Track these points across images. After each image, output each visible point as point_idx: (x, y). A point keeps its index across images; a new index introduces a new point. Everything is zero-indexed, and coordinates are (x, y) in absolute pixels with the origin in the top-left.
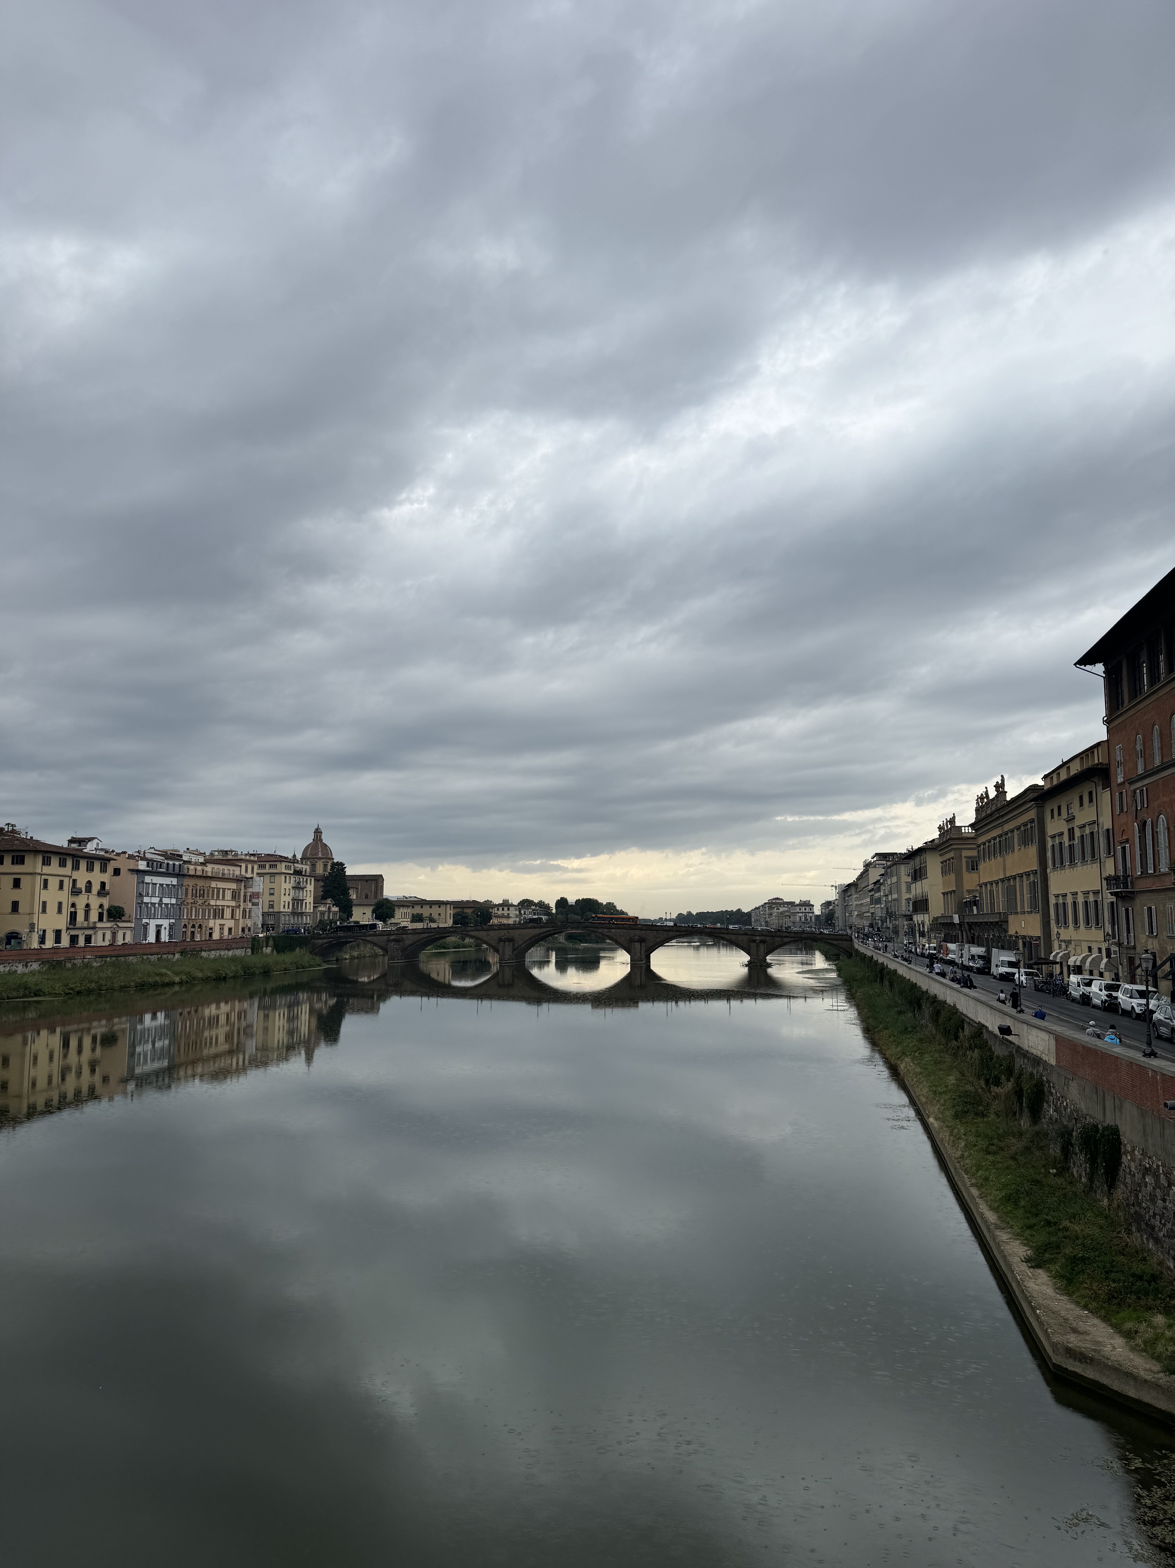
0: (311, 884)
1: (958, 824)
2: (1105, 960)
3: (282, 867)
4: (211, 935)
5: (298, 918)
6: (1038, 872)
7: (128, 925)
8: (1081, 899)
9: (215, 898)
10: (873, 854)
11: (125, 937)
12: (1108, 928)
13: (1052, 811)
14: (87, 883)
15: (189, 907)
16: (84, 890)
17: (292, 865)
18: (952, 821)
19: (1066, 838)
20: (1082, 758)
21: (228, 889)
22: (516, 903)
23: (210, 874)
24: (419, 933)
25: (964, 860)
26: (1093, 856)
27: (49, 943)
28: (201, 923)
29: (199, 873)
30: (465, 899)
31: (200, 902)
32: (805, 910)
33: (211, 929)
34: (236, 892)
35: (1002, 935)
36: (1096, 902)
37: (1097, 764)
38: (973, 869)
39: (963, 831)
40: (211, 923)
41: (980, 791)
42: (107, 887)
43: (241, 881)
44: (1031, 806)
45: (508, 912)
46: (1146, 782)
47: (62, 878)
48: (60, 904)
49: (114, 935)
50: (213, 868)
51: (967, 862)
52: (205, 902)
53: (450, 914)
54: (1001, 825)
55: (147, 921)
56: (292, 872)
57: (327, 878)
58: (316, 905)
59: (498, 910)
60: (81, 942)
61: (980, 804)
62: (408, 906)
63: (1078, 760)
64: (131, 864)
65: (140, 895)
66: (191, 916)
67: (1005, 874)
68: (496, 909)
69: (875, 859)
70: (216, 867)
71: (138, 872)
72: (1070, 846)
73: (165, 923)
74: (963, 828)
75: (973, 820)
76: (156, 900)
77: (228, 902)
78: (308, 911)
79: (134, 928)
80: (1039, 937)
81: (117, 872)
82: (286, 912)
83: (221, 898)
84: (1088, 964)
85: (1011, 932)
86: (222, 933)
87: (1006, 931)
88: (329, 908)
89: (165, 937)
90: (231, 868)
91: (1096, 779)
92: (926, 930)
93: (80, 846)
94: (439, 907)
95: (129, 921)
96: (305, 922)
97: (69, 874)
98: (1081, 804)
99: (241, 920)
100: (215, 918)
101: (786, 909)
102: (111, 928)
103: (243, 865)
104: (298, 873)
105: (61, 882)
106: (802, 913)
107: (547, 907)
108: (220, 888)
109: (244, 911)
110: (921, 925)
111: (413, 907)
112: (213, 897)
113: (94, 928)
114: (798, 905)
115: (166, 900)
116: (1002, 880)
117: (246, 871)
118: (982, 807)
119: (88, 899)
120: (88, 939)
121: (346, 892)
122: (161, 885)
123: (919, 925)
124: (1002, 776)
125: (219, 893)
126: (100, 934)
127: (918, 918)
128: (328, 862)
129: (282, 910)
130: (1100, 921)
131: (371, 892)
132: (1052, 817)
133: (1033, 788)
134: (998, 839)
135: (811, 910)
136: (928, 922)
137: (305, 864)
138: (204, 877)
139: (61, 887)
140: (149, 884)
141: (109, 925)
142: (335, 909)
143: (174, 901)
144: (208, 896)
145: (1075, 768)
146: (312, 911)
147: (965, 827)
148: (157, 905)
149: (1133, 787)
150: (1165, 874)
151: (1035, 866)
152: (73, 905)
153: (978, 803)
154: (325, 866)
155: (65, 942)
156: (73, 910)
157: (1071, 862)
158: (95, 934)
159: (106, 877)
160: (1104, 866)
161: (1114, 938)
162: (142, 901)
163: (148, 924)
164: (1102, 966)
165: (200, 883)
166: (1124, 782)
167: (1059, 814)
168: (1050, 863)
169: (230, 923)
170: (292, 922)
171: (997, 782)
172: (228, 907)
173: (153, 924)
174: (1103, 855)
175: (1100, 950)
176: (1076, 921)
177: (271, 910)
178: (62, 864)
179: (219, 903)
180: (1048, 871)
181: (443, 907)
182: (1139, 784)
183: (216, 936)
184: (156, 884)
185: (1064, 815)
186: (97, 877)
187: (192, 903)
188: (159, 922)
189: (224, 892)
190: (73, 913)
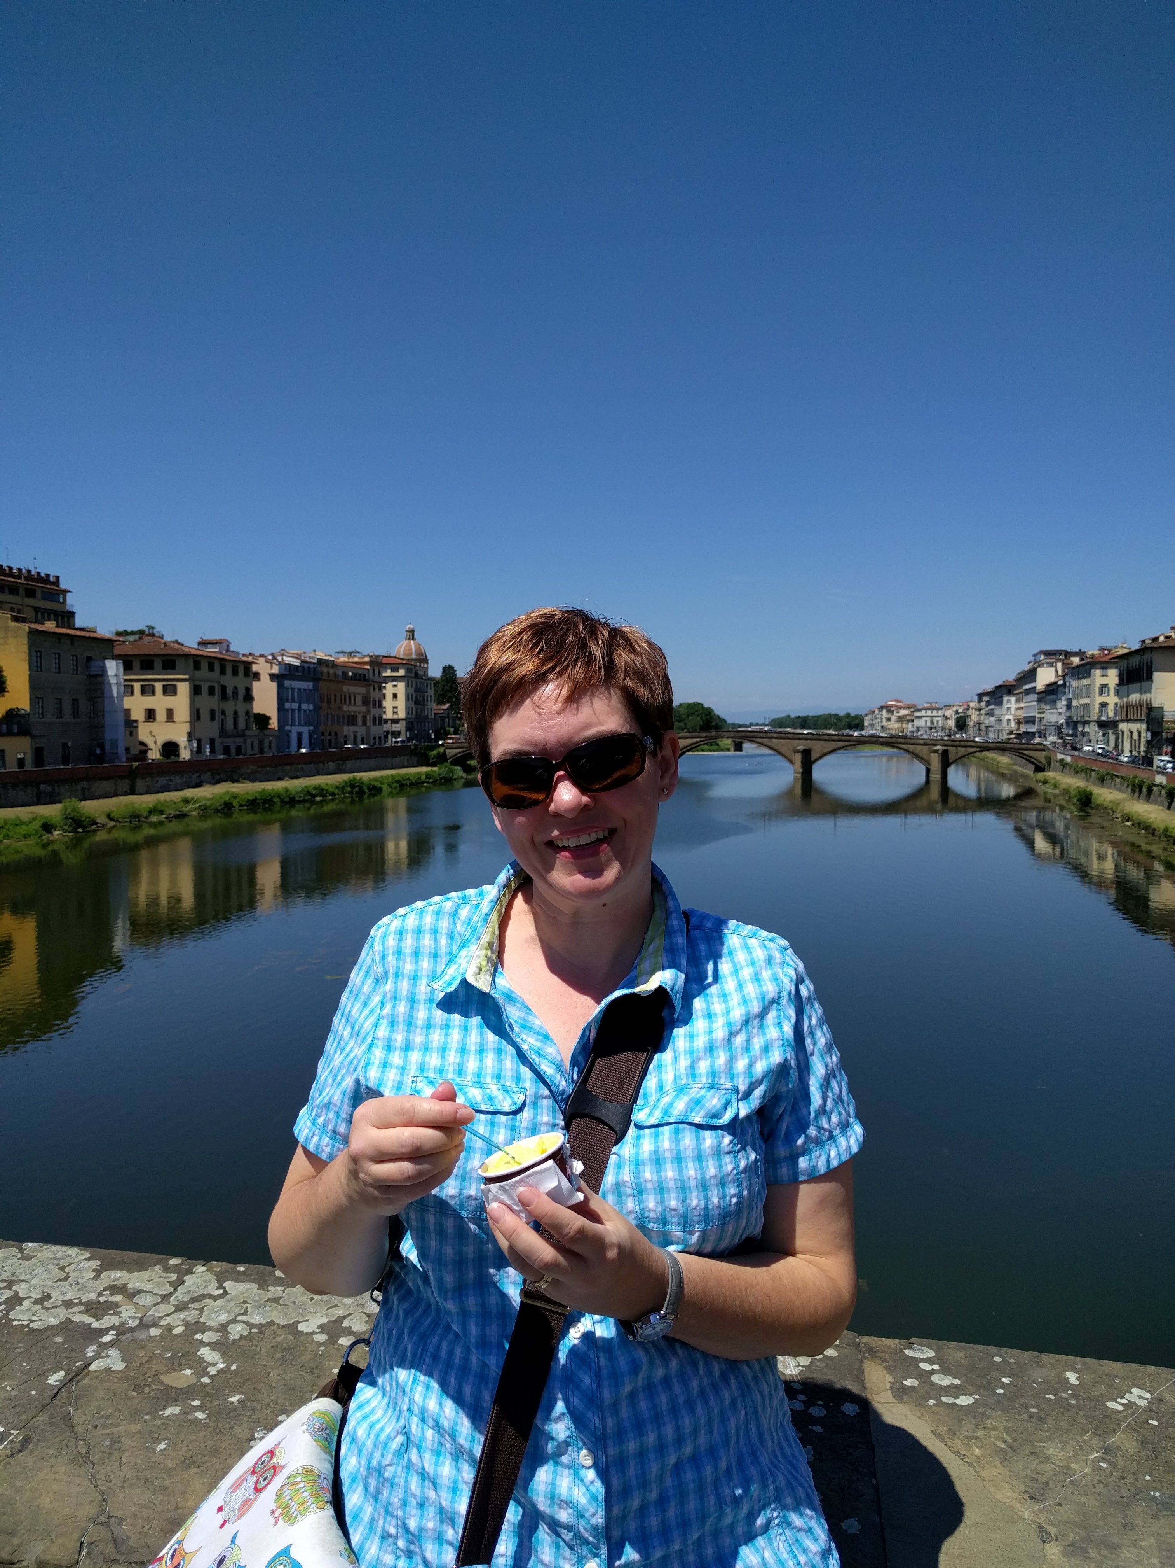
0: (431, 689)
7: (273, 733)
9: (348, 704)
11: (271, 746)
14: (234, 688)
15: (326, 713)
16: (231, 695)
17: (413, 668)
23: (341, 679)
27: (205, 754)
28: (338, 731)
29: (331, 677)
31: (335, 708)
33: (346, 736)
34: (365, 697)
40: (346, 731)
42: (252, 693)
43: (370, 685)
47: (211, 684)
48: (212, 712)
49: (261, 743)
50: (343, 672)
52: (339, 708)
55: (289, 728)
56: (413, 675)
58: (436, 711)
60: (233, 750)
64: (270, 668)
65: (281, 701)
66: (328, 723)
70: (346, 670)
71: (277, 676)
73: (305, 730)
76: (295, 706)
77: (358, 707)
78: (430, 717)
79: (278, 736)
81: (257, 677)
82: (410, 719)
83: (353, 703)
86: (355, 743)
89: (304, 745)
90: (360, 671)
95: (274, 729)
96: (427, 729)
97: (218, 679)
99: (372, 727)
100: (348, 724)
102: (258, 736)
103: (371, 669)
104: (418, 676)
108: (352, 694)
109: (374, 718)
112: (345, 702)
113: (243, 735)
115: (304, 707)
117: (374, 675)
119: (236, 706)
122: (299, 690)
125: (349, 699)
126: (248, 742)
129: (406, 717)
138: (337, 681)
139: (211, 693)
140: (288, 688)
141: (256, 733)
143: (311, 707)
144: (341, 702)
146: (433, 717)
148: (297, 712)
152: (223, 713)
155: (219, 752)
156: (223, 717)
158: (245, 742)
159: (249, 682)
162: (284, 707)
163: (290, 732)
165: (333, 687)
169: (362, 731)
172: (360, 713)
173: (295, 731)
177: (396, 717)
178: (210, 668)
179: (352, 708)
183: (350, 744)
184: (295, 689)
186: (241, 682)
187: (327, 710)
188: (300, 728)
189: (355, 697)
190: (223, 720)
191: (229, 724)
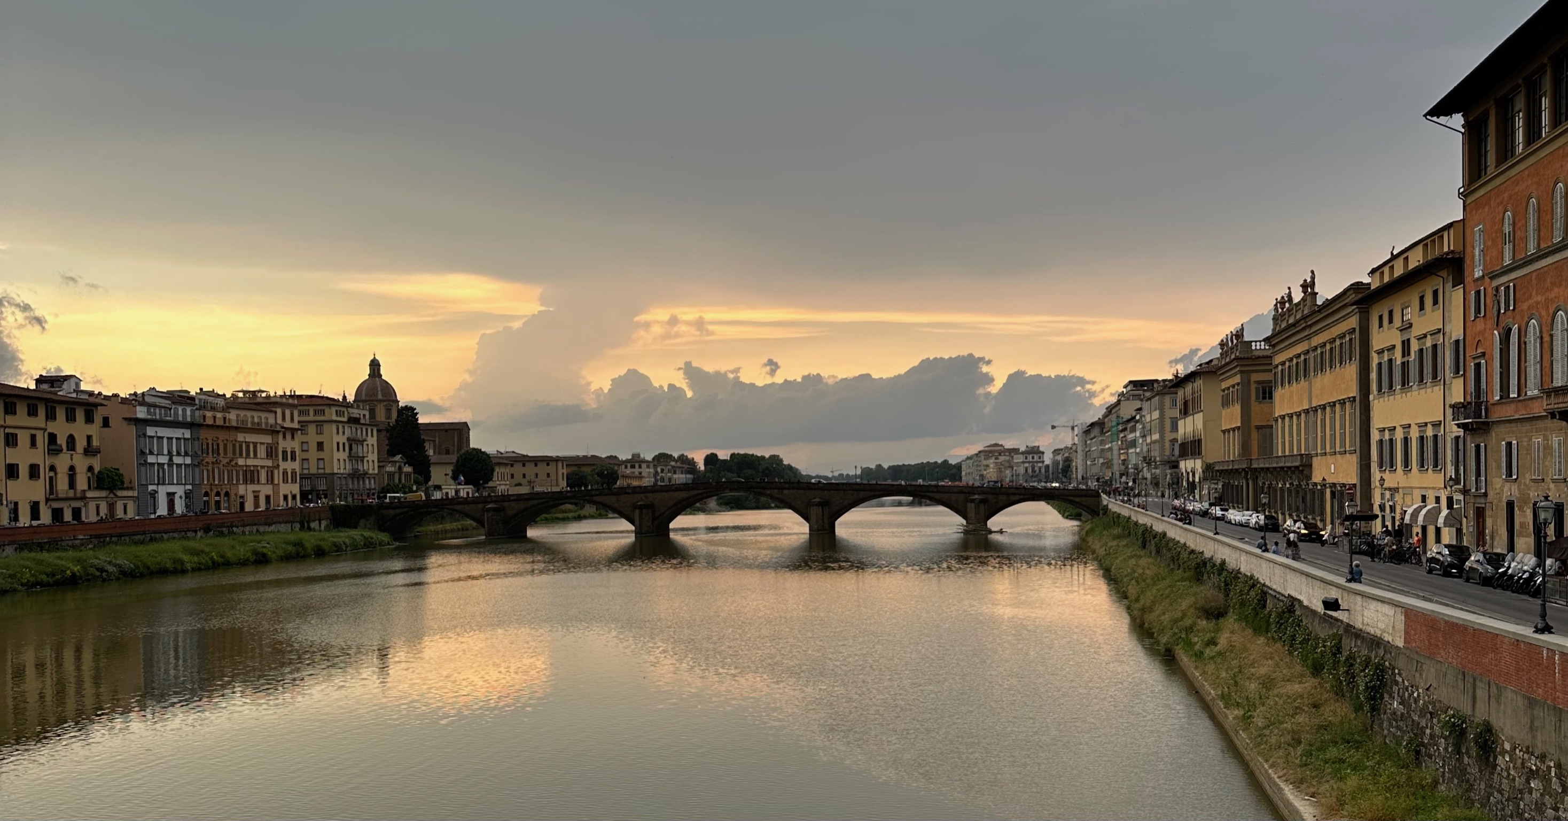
0: (372, 436)
1: (1247, 338)
2: (1445, 512)
3: (331, 414)
4: (242, 505)
5: (358, 483)
6: (1358, 399)
7: (130, 493)
8: (1414, 434)
9: (244, 455)
10: (1126, 382)
11: (127, 510)
12: (1451, 471)
13: (1381, 317)
14: (68, 437)
15: (210, 468)
16: (64, 447)
17: (345, 410)
18: (1239, 335)
19: (1398, 354)
20: (1426, 245)
21: (261, 443)
22: (649, 457)
23: (234, 424)
24: (525, 500)
25: (1253, 386)
26: (1435, 376)
27: (24, 520)
28: (228, 490)
29: (220, 422)
30: (581, 453)
31: (225, 461)
32: (1033, 458)
33: (242, 497)
34: (271, 448)
35: (1303, 483)
36: (1436, 437)
37: (1447, 253)
38: (1264, 398)
39: (1253, 348)
40: (242, 490)
41: (1282, 293)
42: (95, 443)
43: (278, 432)
44: (1352, 312)
45: (640, 470)
46: (1513, 275)
47: (33, 432)
48: (34, 467)
49: (112, 507)
50: (238, 416)
51: (1257, 389)
52: (231, 461)
53: (563, 474)
54: (1308, 337)
55: (154, 487)
56: (345, 419)
57: (393, 428)
58: (381, 464)
59: (626, 467)
60: (68, 516)
61: (1280, 310)
62: (506, 464)
63: (1420, 247)
64: (126, 412)
65: (142, 453)
66: (214, 481)
67: (1310, 402)
68: (623, 466)
69: (1129, 388)
70: (242, 413)
71: (136, 421)
72: (1403, 363)
74: (1253, 344)
75: (1269, 333)
76: (164, 460)
77: (260, 461)
78: (371, 472)
79: (137, 497)
80: (1355, 485)
81: (106, 422)
82: (342, 474)
83: (252, 455)
84: (1421, 518)
85: (1317, 478)
86: (257, 505)
87: (1309, 477)
88: (400, 468)
89: (179, 508)
90: (263, 415)
91: (1444, 274)
92: (1197, 480)
93: (52, 386)
94: (548, 465)
95: (132, 489)
96: (368, 487)
97: (43, 425)
98: (1422, 308)
100: (245, 482)
101: (1007, 458)
102: (106, 497)
103: (279, 411)
104: (354, 421)
105: (33, 438)
106: (1029, 462)
107: (692, 463)
108: (249, 442)
109: (285, 472)
110: (1191, 474)
111: (512, 465)
112: (241, 454)
113: (83, 498)
114: (1023, 453)
115: (177, 460)
116: (1307, 412)
117: (284, 419)
118: (1282, 315)
119: (72, 459)
120: (76, 513)
121: (420, 446)
122: (170, 439)
123: (1188, 474)
124: (1312, 272)
125: (249, 449)
126: (92, 506)
127: (1186, 465)
128: (392, 406)
129: (336, 471)
130: (1440, 462)
131: (454, 445)
132: (1381, 326)
133: (1357, 287)
134: (1302, 357)
135: (1040, 458)
136: (1200, 470)
137: (363, 409)
138: (227, 427)
139: (33, 444)
140: (153, 437)
141: (104, 494)
142: (408, 469)
143: (188, 461)
144: (234, 453)
145: (1416, 259)
146: (376, 472)
147: (1256, 342)
148: (166, 467)
149: (1495, 283)
150: (1533, 398)
151: (1353, 391)
152: (52, 468)
153: (1276, 309)
154: (389, 410)
155: (46, 517)
156: (52, 474)
157: (1403, 385)
158: (85, 505)
159: (94, 429)
160: (1450, 389)
161: (1458, 483)
162: (145, 461)
163: (156, 492)
164: (1441, 521)
165: (223, 435)
166: (1483, 276)
167: (1391, 321)
168: (1374, 387)
169: (266, 490)
170: (351, 486)
171: (1305, 281)
172: (263, 467)
173: (162, 491)
174: (1449, 374)
175: (1438, 500)
176: (1406, 463)
177: (321, 471)
178: (32, 412)
179: (250, 462)
180: (1371, 397)
181: (553, 465)
182: (1504, 279)
183: (249, 507)
184: (162, 438)
185: (1397, 322)
186: (80, 430)
187: (213, 463)
188: (171, 489)
189: (255, 447)
190: (51, 478)
191: (62, 485)
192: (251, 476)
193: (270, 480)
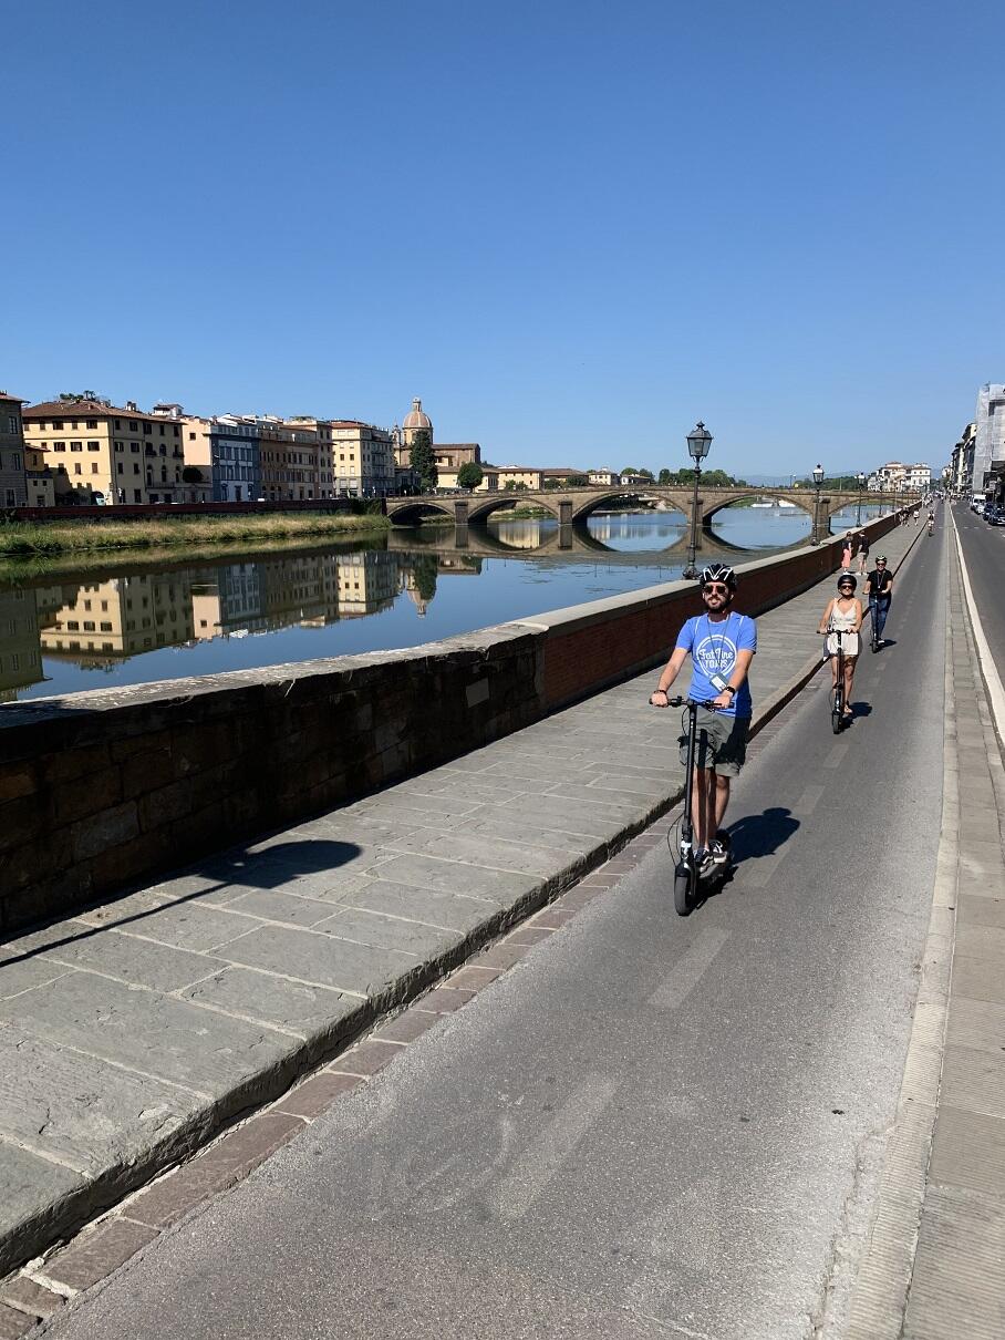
4: (291, 496)
5: (380, 484)
7: (207, 485)
11: (204, 497)
14: (161, 446)
15: (267, 470)
21: (305, 453)
28: (281, 486)
29: (273, 439)
31: (278, 465)
33: (291, 491)
34: (313, 457)
42: (180, 450)
43: (318, 446)
47: (135, 441)
48: (136, 466)
49: (193, 494)
55: (225, 482)
56: (368, 438)
60: (162, 501)
64: (204, 429)
65: (216, 458)
66: (270, 479)
70: (290, 432)
71: (211, 436)
76: (232, 463)
78: (388, 474)
79: (212, 489)
81: (193, 436)
82: (367, 477)
83: (298, 461)
86: (301, 495)
88: (412, 474)
89: (245, 498)
90: (306, 433)
95: (206, 482)
96: (387, 487)
97: (142, 437)
99: (320, 484)
100: (293, 480)
102: (190, 488)
103: (319, 432)
104: (376, 440)
105: (135, 445)
108: (296, 452)
109: (323, 476)
112: (290, 461)
113: (172, 486)
115: (241, 463)
117: (322, 437)
119: (164, 461)
120: (168, 498)
121: (432, 460)
122: (236, 449)
125: (296, 458)
126: (179, 493)
138: (279, 442)
139: (136, 449)
140: (224, 448)
141: (188, 485)
143: (250, 464)
146: (392, 475)
148: (233, 468)
152: (150, 467)
155: (146, 500)
156: (149, 471)
158: (175, 493)
159: (179, 441)
162: (218, 463)
163: (227, 485)
165: (276, 448)
170: (374, 486)
172: (306, 470)
177: (353, 475)
178: (134, 428)
179: (298, 466)
184: (231, 448)
186: (171, 441)
187: (268, 466)
188: (237, 483)
190: (149, 474)
191: (157, 477)
192: (298, 476)
193: (312, 480)
